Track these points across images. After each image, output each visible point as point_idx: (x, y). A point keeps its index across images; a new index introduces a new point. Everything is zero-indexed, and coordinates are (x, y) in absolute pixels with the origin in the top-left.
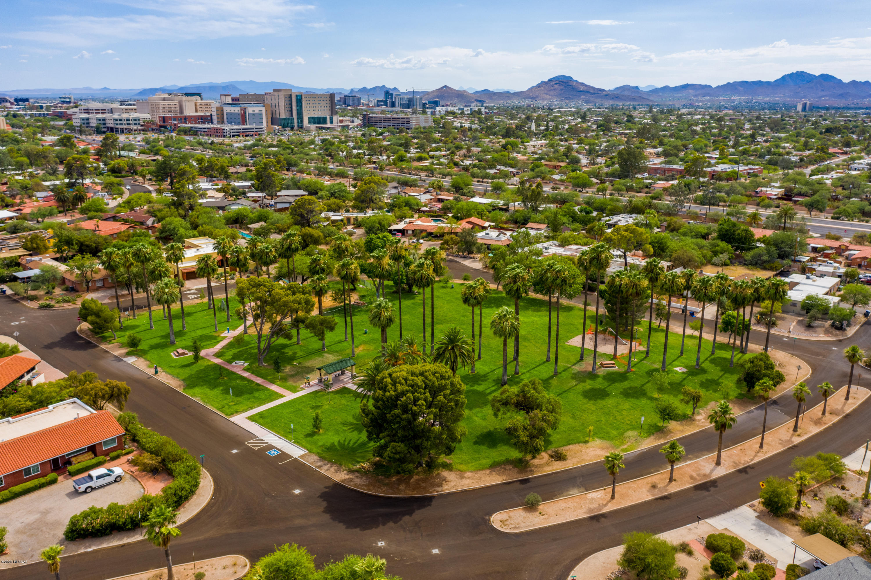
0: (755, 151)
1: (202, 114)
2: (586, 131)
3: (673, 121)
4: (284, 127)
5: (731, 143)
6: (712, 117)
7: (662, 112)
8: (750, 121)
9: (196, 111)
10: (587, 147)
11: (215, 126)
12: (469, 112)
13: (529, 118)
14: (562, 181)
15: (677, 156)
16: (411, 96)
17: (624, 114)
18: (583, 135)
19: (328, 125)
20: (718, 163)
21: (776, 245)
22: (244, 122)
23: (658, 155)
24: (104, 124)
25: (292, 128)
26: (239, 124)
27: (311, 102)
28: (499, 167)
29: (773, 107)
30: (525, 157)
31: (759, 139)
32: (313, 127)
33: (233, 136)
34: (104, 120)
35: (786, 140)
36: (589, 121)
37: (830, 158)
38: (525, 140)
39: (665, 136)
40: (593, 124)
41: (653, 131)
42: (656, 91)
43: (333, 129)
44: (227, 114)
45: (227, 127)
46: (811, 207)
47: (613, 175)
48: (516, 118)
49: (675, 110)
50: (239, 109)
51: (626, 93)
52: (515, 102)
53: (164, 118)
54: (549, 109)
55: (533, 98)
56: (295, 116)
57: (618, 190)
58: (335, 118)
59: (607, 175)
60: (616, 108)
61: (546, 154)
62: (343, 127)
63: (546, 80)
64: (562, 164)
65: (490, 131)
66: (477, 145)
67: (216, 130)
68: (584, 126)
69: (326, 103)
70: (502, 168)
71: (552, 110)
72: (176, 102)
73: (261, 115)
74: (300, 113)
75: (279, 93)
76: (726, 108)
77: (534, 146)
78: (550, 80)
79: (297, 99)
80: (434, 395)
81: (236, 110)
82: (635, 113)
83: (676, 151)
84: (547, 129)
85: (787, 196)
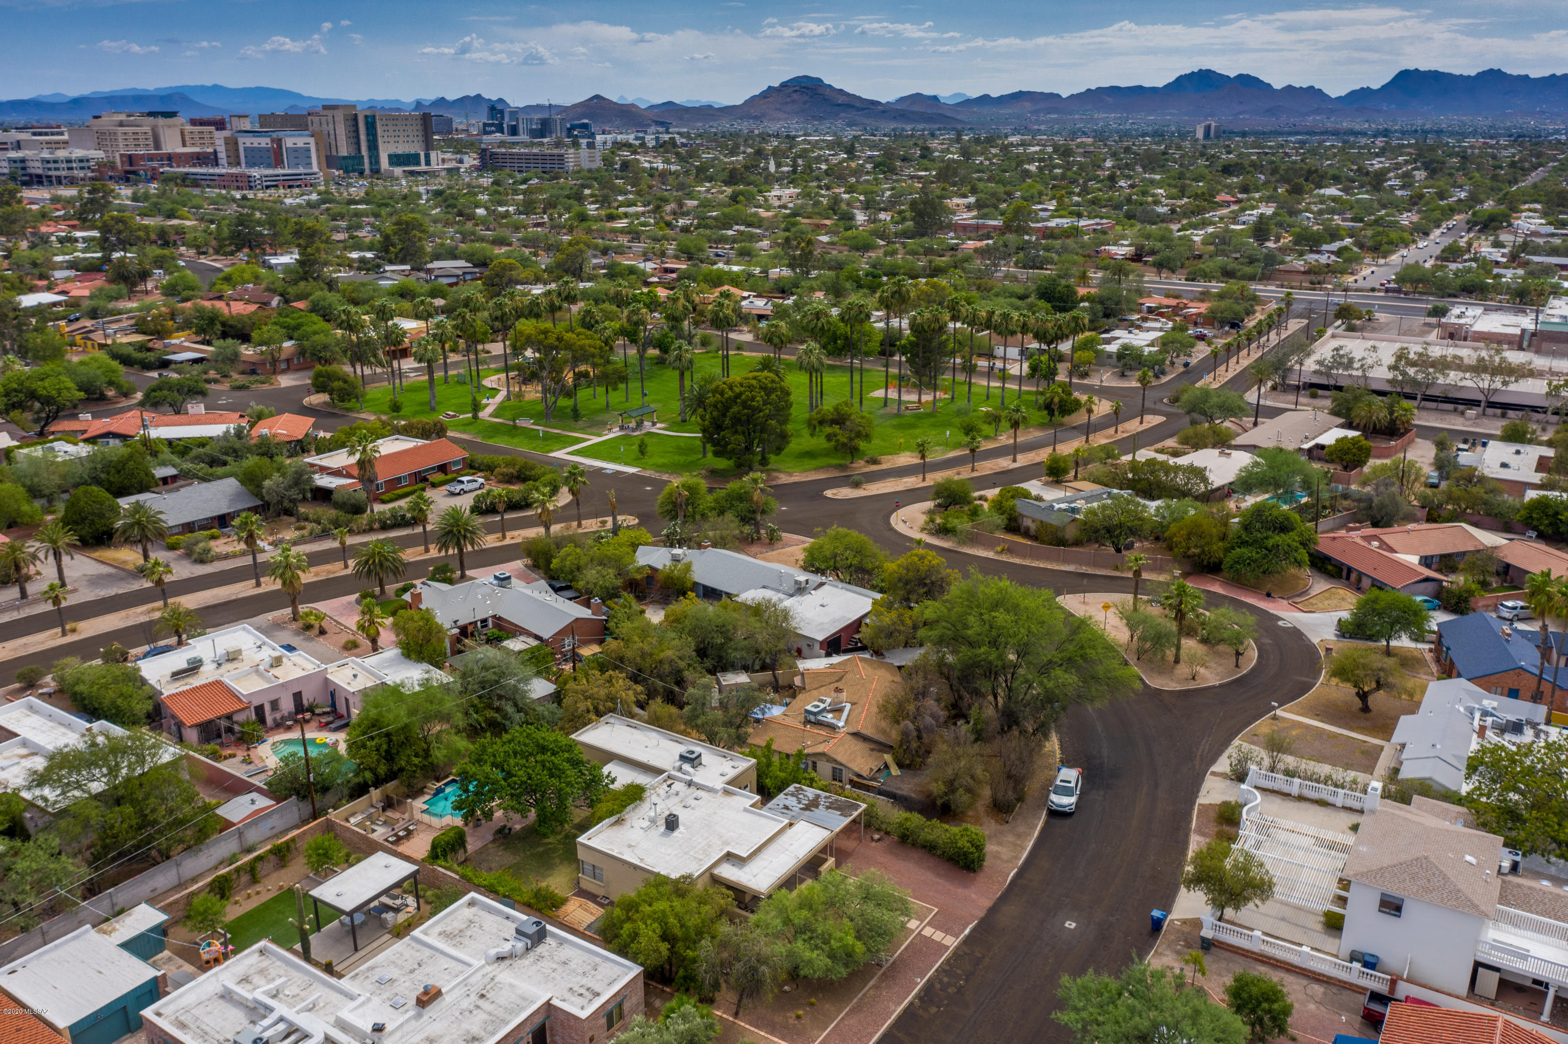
0: (1110, 199)
1: (197, 150)
2: (858, 172)
3: (995, 156)
4: (347, 171)
5: (1077, 190)
6: (1056, 150)
7: (977, 141)
8: (1114, 155)
9: (184, 145)
10: (862, 198)
11: (224, 171)
12: (653, 143)
13: (759, 153)
14: (832, 243)
15: (996, 208)
16: (545, 115)
17: (916, 144)
18: (853, 180)
19: (423, 167)
20: (1053, 217)
21: (1101, 302)
22: (279, 162)
23: (969, 207)
24: (24, 169)
25: (361, 173)
26: (269, 166)
27: (391, 128)
28: (736, 227)
29: (1158, 135)
30: (770, 214)
31: (1122, 183)
32: (398, 171)
33: (268, 187)
34: (23, 161)
35: (1159, 185)
36: (859, 157)
37: (1213, 209)
38: (763, 188)
39: (980, 180)
40: (866, 162)
41: (962, 172)
42: (969, 103)
43: (434, 174)
44: (246, 149)
45: (256, 172)
46: (1160, 266)
47: (905, 234)
48: (738, 154)
49: (999, 137)
50: (268, 140)
51: (917, 108)
52: (725, 125)
53: (130, 156)
54: (788, 137)
55: (756, 118)
56: (364, 152)
57: (913, 253)
58: (433, 155)
59: (896, 235)
60: (901, 135)
61: (802, 206)
62: (449, 170)
63: (776, 84)
64: (828, 222)
65: (702, 174)
66: (690, 196)
67: (236, 178)
68: (853, 165)
69: (415, 130)
70: (742, 228)
71: (794, 138)
72: (147, 129)
73: (309, 150)
74: (373, 147)
75: (336, 112)
76: (1084, 133)
77: (779, 198)
78: (784, 85)
79: (367, 123)
80: (768, 395)
81: (264, 142)
82: (934, 144)
83: (994, 201)
84: (794, 171)
85: (1137, 257)
